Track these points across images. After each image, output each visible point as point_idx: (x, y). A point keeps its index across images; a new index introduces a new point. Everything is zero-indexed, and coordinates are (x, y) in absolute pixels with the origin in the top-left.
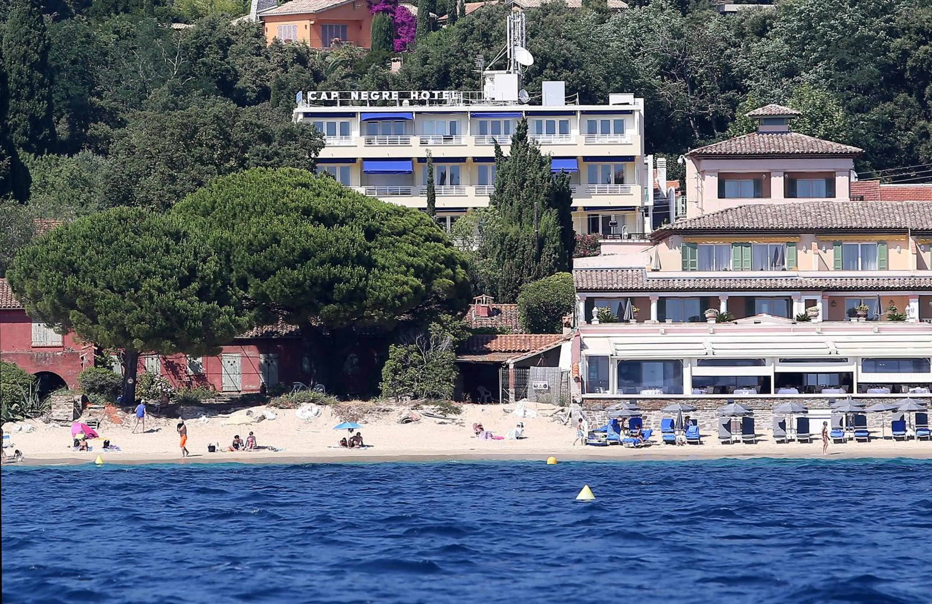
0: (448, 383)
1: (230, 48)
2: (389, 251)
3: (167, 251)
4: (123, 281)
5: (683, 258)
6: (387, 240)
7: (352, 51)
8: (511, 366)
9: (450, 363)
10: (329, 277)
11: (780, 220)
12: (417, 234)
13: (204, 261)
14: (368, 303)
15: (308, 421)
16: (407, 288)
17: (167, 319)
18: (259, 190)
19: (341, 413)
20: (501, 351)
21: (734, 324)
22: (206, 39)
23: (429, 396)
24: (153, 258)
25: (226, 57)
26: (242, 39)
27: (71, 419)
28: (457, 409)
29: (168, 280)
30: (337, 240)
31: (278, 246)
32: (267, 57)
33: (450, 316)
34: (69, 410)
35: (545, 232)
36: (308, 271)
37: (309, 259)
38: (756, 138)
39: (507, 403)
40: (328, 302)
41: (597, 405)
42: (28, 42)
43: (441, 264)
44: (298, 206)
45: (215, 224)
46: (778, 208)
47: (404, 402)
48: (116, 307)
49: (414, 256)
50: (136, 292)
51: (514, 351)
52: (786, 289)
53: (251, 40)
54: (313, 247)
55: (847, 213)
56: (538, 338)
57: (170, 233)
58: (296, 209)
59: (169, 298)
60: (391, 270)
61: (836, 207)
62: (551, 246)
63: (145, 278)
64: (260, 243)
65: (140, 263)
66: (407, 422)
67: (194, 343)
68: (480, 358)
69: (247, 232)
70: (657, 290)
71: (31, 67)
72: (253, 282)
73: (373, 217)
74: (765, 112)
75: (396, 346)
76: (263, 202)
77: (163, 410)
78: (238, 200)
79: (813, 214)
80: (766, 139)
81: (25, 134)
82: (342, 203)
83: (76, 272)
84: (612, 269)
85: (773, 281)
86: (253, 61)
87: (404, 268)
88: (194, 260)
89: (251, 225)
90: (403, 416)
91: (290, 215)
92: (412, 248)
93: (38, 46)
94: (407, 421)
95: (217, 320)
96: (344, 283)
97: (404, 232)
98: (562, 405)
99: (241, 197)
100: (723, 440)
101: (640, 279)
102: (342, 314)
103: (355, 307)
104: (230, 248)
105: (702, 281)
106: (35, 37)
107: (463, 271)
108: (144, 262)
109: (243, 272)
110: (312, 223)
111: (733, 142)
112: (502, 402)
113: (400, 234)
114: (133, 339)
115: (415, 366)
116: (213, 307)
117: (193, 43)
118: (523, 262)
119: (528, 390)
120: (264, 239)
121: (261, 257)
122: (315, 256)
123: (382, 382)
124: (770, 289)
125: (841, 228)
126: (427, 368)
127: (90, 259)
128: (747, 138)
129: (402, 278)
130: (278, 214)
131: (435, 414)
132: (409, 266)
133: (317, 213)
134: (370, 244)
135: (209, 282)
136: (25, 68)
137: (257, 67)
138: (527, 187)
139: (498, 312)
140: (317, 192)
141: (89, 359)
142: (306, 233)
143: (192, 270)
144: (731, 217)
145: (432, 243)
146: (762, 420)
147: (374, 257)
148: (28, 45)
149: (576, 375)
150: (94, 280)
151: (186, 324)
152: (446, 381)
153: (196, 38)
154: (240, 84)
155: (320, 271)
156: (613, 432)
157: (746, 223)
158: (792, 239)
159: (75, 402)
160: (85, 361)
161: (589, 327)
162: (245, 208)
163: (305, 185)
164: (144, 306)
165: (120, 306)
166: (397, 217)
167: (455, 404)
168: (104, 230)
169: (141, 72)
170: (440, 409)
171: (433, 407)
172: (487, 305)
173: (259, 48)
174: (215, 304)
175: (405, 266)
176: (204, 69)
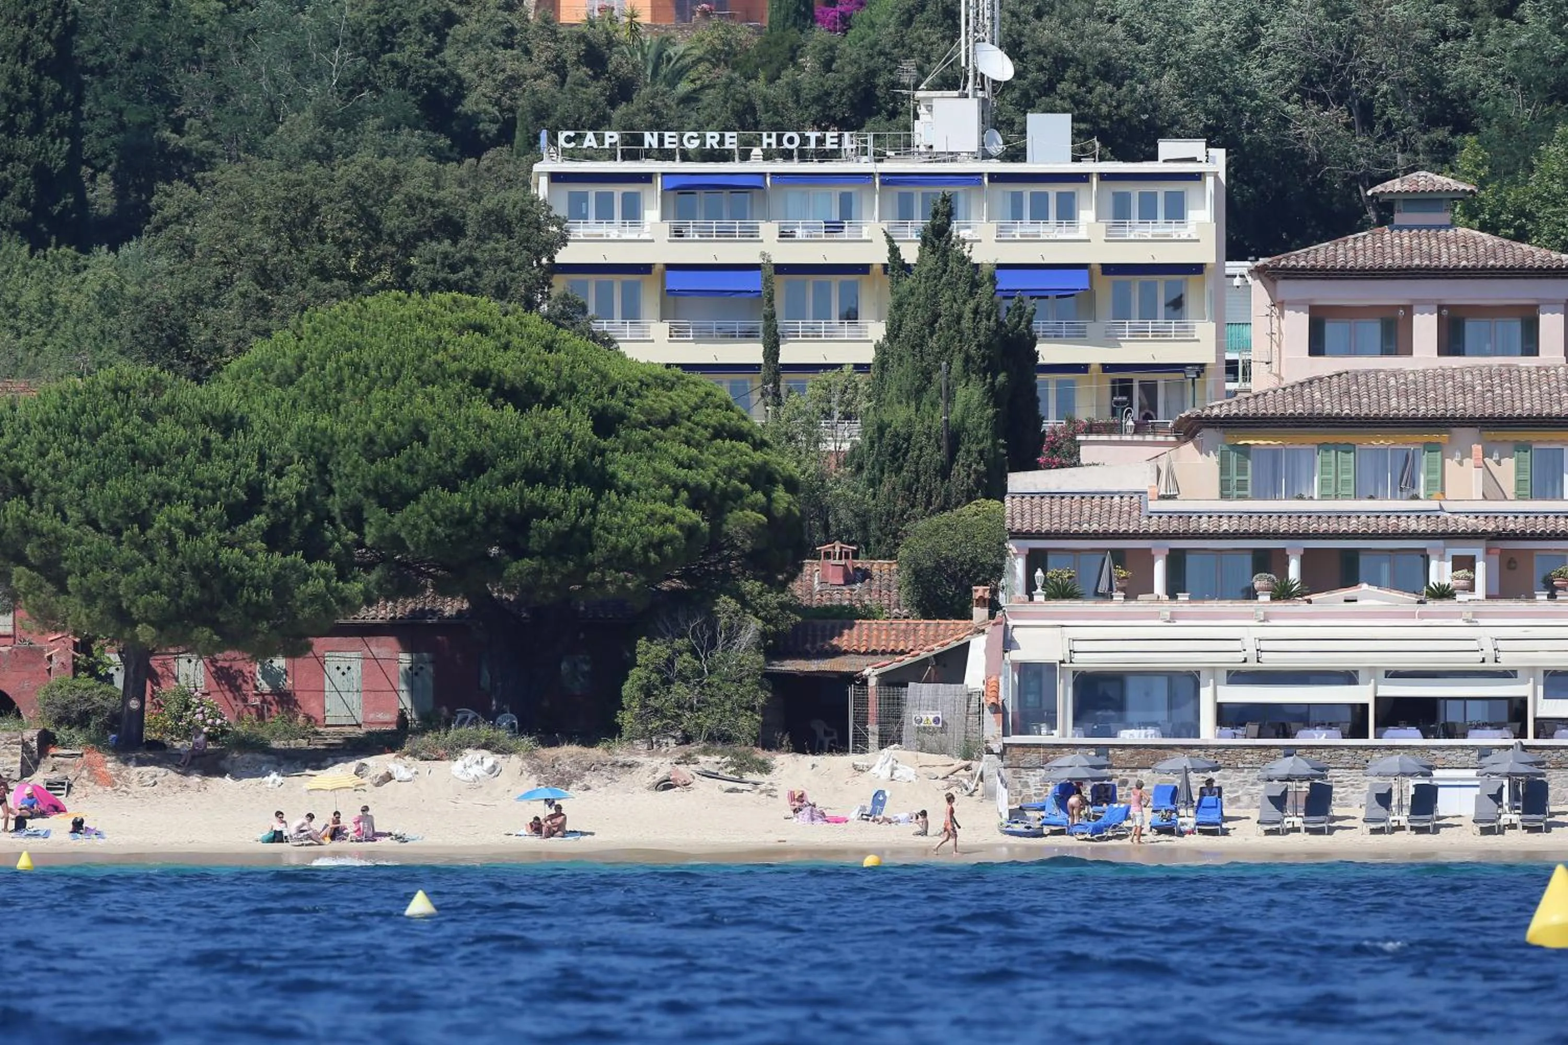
0: (749, 713)
1: (451, 32)
2: (641, 457)
3: (206, 452)
4: (117, 511)
5: (1221, 474)
6: (638, 435)
7: (728, 32)
8: (872, 682)
9: (754, 674)
10: (522, 507)
11: (1412, 400)
12: (697, 424)
13: (279, 473)
14: (596, 557)
15: (475, 784)
16: (671, 529)
17: (204, 585)
18: (390, 335)
19: (540, 769)
20: (857, 653)
21: (1305, 604)
22: (399, 13)
23: (711, 738)
24: (178, 467)
25: (438, 50)
26: (479, 12)
27: (16, 775)
28: (763, 763)
29: (205, 508)
30: (538, 435)
31: (425, 444)
32: (527, 52)
33: (758, 584)
34: (14, 759)
35: (963, 420)
36: (482, 494)
37: (484, 471)
38: (1387, 237)
39: (863, 752)
40: (519, 553)
41: (1033, 757)
42: (31, 19)
43: (743, 481)
44: (466, 370)
45: (303, 401)
46: (1411, 377)
47: (664, 749)
48: (104, 562)
49: (690, 467)
50: (143, 530)
51: (884, 653)
52: (1415, 535)
53: (496, 15)
54: (492, 450)
55: (1545, 388)
56: (932, 627)
57: (214, 418)
58: (461, 374)
59: (206, 544)
60: (643, 493)
61: (1524, 375)
62: (974, 448)
63: (161, 505)
64: (388, 440)
65: (152, 477)
66: (668, 787)
67: (257, 632)
68: (814, 666)
69: (363, 417)
70: (1167, 536)
71: (37, 68)
72: (374, 514)
73: (612, 392)
74: (1406, 187)
75: (650, 640)
76: (396, 359)
77: (197, 762)
78: (347, 356)
79: (1479, 388)
80: (1406, 241)
81: (23, 203)
82: (552, 364)
83: (25, 491)
84: (1083, 495)
85: (1393, 520)
86: (495, 60)
87: (667, 490)
88: (259, 470)
89: (373, 403)
90: (660, 776)
91: (448, 386)
92: (685, 452)
93: (51, 27)
94: (666, 785)
95: (302, 587)
96: (551, 519)
97: (673, 419)
98: (967, 756)
99: (355, 350)
100: (1268, 827)
101: (1135, 513)
102: (545, 579)
103: (571, 564)
104: (331, 449)
105: (1255, 518)
106: (45, 8)
107: (788, 497)
108: (161, 474)
109: (354, 495)
110: (491, 401)
111: (1341, 245)
112: (854, 751)
113: (664, 425)
114: (135, 624)
115: (686, 680)
116: (295, 562)
117: (371, 22)
118: (918, 480)
119: (905, 727)
120: (396, 432)
121: (389, 467)
122: (494, 467)
123: (624, 709)
124: (1385, 536)
125: (1530, 416)
126: (709, 685)
127: (55, 466)
128: (1369, 239)
129: (662, 509)
130: (424, 384)
131: (721, 773)
132: (677, 487)
133: (501, 382)
134: (603, 443)
135: (288, 514)
136: (25, 71)
137: (503, 70)
138: (941, 329)
139: (866, 575)
140: (503, 340)
141: (63, 659)
142: (478, 421)
143: (255, 491)
144: (1317, 395)
145: (727, 442)
146: (1351, 789)
147: (611, 468)
148: (31, 26)
149: (993, 700)
150: (59, 508)
151: (241, 596)
152: (746, 709)
153: (377, 12)
154: (468, 106)
155: (505, 494)
156: (1056, 811)
157: (1347, 407)
158: (1434, 438)
159: (25, 745)
160: (55, 665)
161: (1029, 607)
162: (362, 370)
163: (481, 329)
164: (157, 559)
165: (111, 559)
166: (660, 390)
167: (761, 754)
168: (84, 412)
169: (264, 81)
170: (731, 763)
171: (717, 758)
172: (843, 562)
173: (511, 31)
174: (298, 557)
175: (673, 487)
176: (393, 75)
